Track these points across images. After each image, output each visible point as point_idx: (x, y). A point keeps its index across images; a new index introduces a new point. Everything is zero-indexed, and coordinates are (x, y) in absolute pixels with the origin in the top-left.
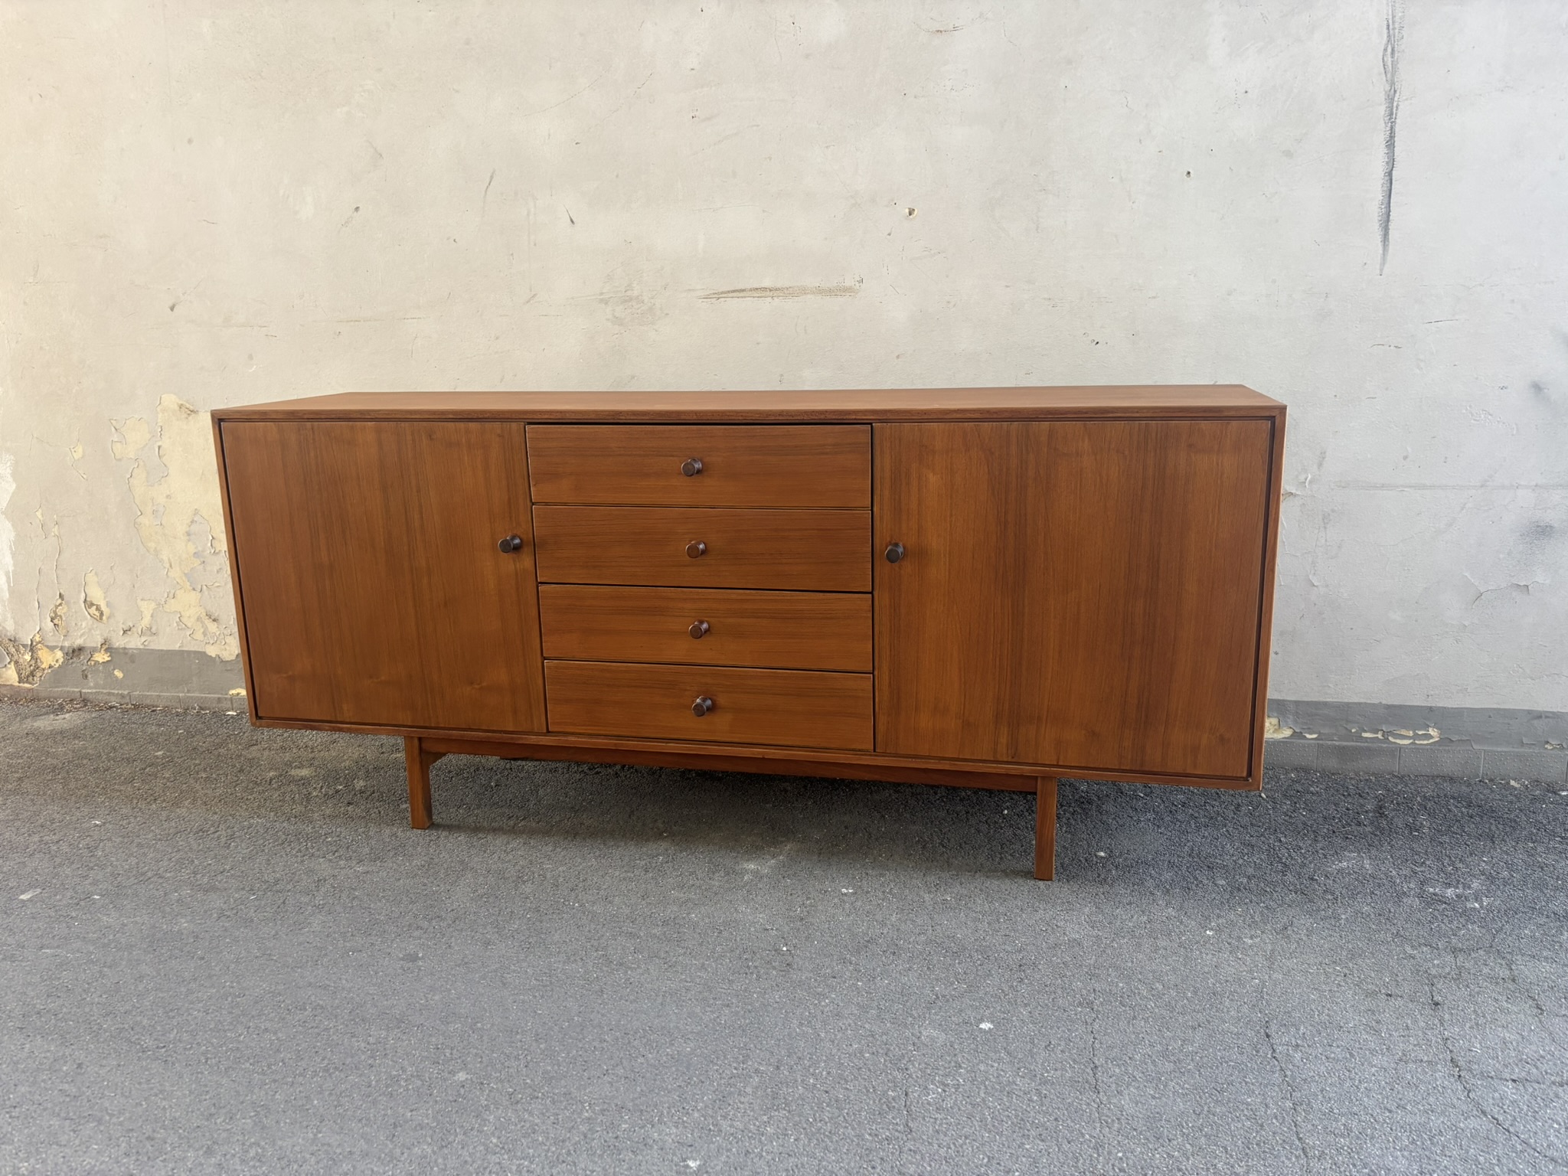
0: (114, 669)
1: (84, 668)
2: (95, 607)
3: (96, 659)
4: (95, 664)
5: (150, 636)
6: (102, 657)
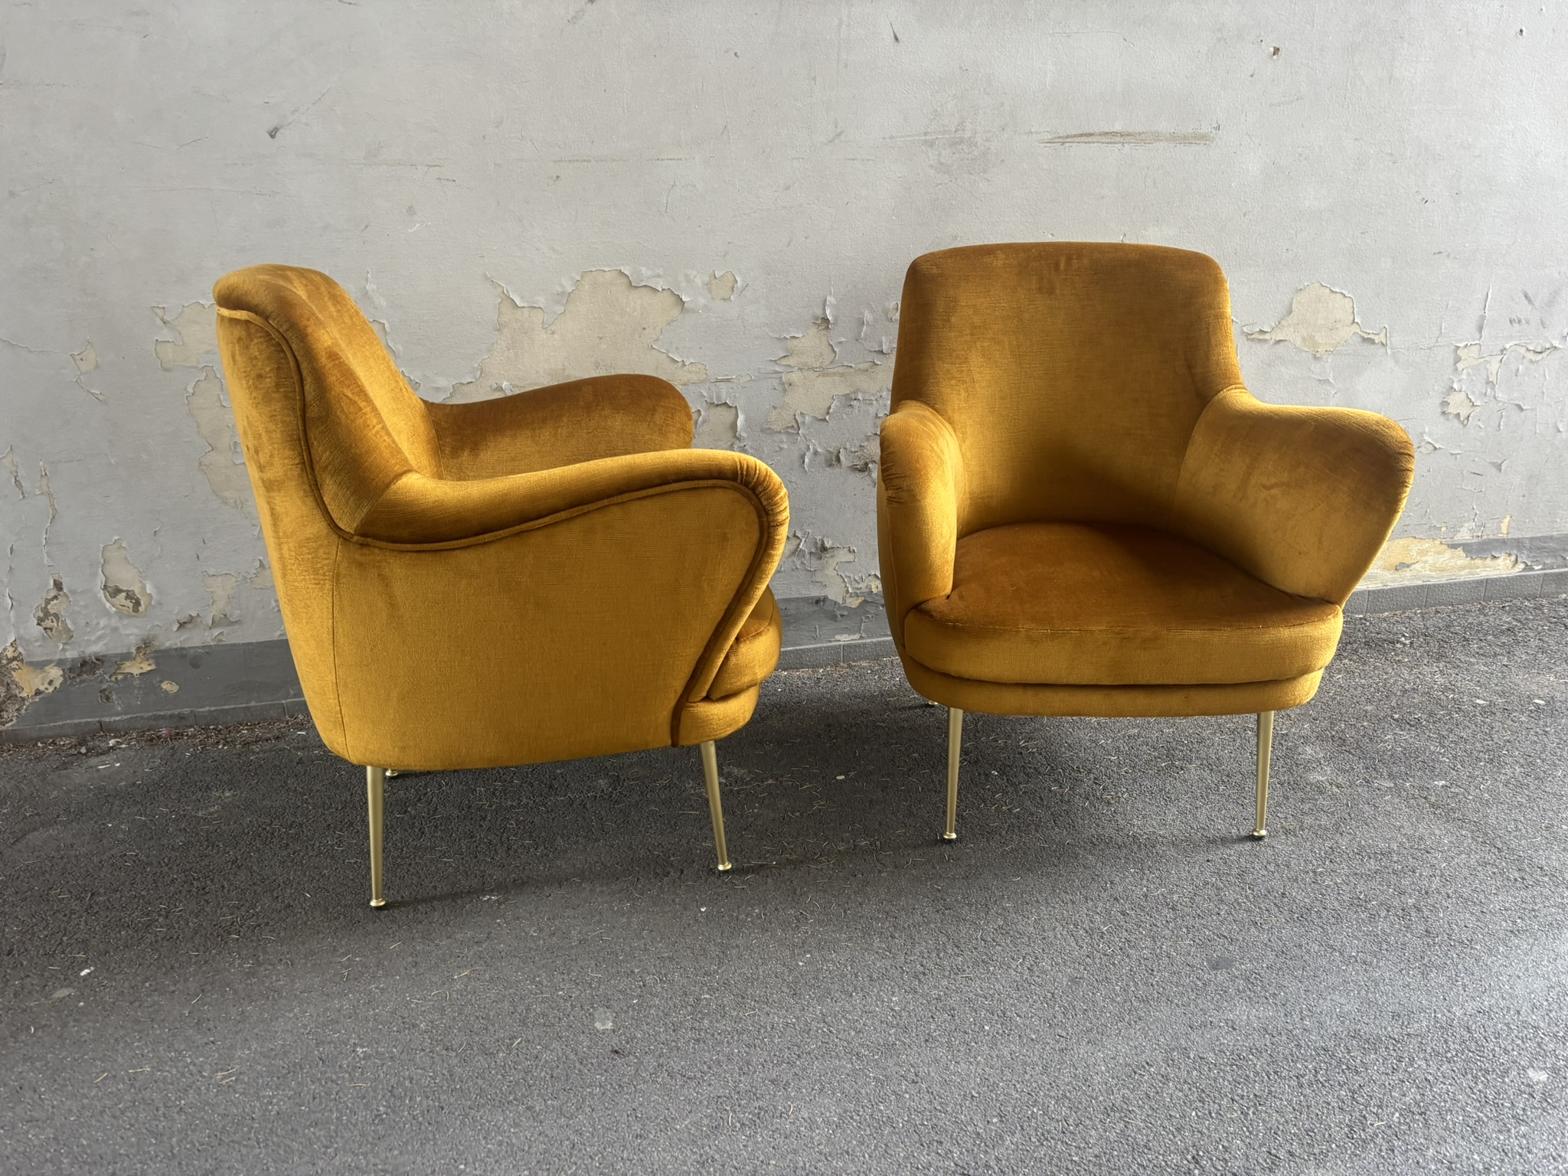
0: (161, 682)
1: (104, 686)
2: (124, 594)
3: (126, 671)
4: (125, 679)
5: (228, 625)
6: (137, 668)
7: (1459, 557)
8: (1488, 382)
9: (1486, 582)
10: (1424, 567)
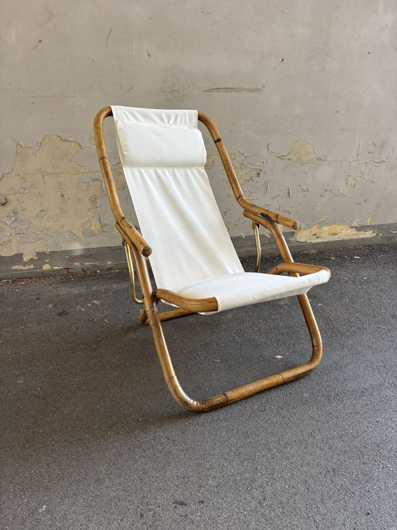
7: (354, 231)
8: (361, 173)
9: (363, 239)
10: (342, 235)
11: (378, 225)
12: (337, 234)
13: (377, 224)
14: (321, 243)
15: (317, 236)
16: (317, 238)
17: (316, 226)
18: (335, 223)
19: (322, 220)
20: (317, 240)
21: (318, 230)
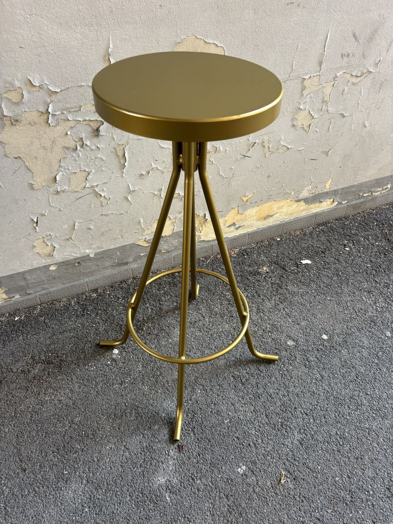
7: (301, 206)
8: (323, 101)
9: (316, 215)
10: (280, 215)
11: (343, 189)
12: (272, 216)
13: (341, 188)
14: (244, 235)
15: (237, 226)
16: (237, 229)
17: (235, 211)
18: (269, 199)
19: (245, 199)
20: (238, 231)
21: (239, 217)
